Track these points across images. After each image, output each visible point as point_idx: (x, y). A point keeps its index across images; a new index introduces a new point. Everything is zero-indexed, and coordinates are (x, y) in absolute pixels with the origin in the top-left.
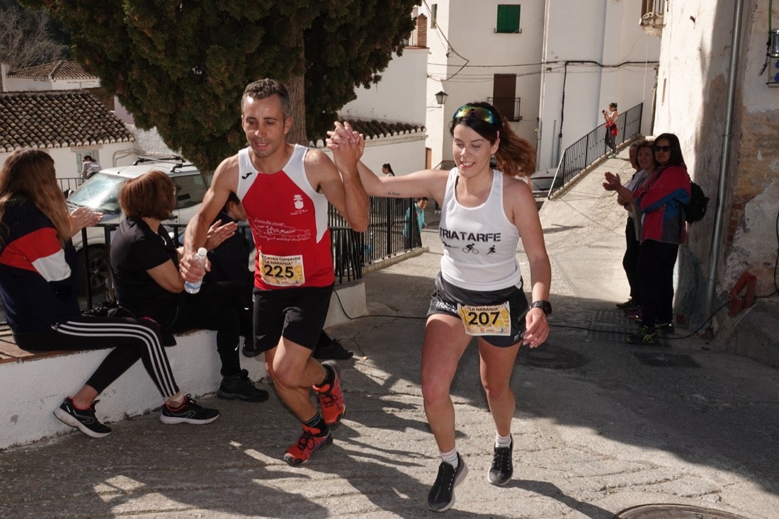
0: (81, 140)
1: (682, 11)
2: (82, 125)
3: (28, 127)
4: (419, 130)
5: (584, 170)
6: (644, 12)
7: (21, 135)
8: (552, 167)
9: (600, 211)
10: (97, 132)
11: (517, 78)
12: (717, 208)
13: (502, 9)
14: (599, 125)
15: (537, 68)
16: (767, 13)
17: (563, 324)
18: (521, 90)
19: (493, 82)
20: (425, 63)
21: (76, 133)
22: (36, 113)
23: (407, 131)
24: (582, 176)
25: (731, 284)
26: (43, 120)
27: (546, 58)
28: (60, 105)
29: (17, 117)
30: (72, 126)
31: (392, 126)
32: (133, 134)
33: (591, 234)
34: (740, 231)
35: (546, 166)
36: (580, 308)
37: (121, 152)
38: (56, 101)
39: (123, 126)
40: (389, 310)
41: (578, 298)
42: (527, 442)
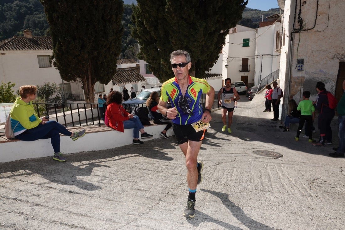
1: (284, 50)
2: (133, 77)
3: (121, 79)
4: (220, 75)
6: (276, 49)
7: (119, 81)
8: (259, 85)
10: (137, 79)
11: (249, 60)
13: (244, 40)
14: (272, 72)
15: (254, 57)
16: (296, 55)
18: (250, 62)
19: (242, 61)
20: (222, 57)
21: (132, 80)
22: (122, 75)
23: (217, 76)
26: (124, 76)
27: (257, 54)
28: (128, 72)
29: (118, 76)
30: (131, 78)
31: (213, 75)
35: (257, 85)
39: (143, 77)
40: (214, 121)
41: (259, 118)
42: (241, 142)
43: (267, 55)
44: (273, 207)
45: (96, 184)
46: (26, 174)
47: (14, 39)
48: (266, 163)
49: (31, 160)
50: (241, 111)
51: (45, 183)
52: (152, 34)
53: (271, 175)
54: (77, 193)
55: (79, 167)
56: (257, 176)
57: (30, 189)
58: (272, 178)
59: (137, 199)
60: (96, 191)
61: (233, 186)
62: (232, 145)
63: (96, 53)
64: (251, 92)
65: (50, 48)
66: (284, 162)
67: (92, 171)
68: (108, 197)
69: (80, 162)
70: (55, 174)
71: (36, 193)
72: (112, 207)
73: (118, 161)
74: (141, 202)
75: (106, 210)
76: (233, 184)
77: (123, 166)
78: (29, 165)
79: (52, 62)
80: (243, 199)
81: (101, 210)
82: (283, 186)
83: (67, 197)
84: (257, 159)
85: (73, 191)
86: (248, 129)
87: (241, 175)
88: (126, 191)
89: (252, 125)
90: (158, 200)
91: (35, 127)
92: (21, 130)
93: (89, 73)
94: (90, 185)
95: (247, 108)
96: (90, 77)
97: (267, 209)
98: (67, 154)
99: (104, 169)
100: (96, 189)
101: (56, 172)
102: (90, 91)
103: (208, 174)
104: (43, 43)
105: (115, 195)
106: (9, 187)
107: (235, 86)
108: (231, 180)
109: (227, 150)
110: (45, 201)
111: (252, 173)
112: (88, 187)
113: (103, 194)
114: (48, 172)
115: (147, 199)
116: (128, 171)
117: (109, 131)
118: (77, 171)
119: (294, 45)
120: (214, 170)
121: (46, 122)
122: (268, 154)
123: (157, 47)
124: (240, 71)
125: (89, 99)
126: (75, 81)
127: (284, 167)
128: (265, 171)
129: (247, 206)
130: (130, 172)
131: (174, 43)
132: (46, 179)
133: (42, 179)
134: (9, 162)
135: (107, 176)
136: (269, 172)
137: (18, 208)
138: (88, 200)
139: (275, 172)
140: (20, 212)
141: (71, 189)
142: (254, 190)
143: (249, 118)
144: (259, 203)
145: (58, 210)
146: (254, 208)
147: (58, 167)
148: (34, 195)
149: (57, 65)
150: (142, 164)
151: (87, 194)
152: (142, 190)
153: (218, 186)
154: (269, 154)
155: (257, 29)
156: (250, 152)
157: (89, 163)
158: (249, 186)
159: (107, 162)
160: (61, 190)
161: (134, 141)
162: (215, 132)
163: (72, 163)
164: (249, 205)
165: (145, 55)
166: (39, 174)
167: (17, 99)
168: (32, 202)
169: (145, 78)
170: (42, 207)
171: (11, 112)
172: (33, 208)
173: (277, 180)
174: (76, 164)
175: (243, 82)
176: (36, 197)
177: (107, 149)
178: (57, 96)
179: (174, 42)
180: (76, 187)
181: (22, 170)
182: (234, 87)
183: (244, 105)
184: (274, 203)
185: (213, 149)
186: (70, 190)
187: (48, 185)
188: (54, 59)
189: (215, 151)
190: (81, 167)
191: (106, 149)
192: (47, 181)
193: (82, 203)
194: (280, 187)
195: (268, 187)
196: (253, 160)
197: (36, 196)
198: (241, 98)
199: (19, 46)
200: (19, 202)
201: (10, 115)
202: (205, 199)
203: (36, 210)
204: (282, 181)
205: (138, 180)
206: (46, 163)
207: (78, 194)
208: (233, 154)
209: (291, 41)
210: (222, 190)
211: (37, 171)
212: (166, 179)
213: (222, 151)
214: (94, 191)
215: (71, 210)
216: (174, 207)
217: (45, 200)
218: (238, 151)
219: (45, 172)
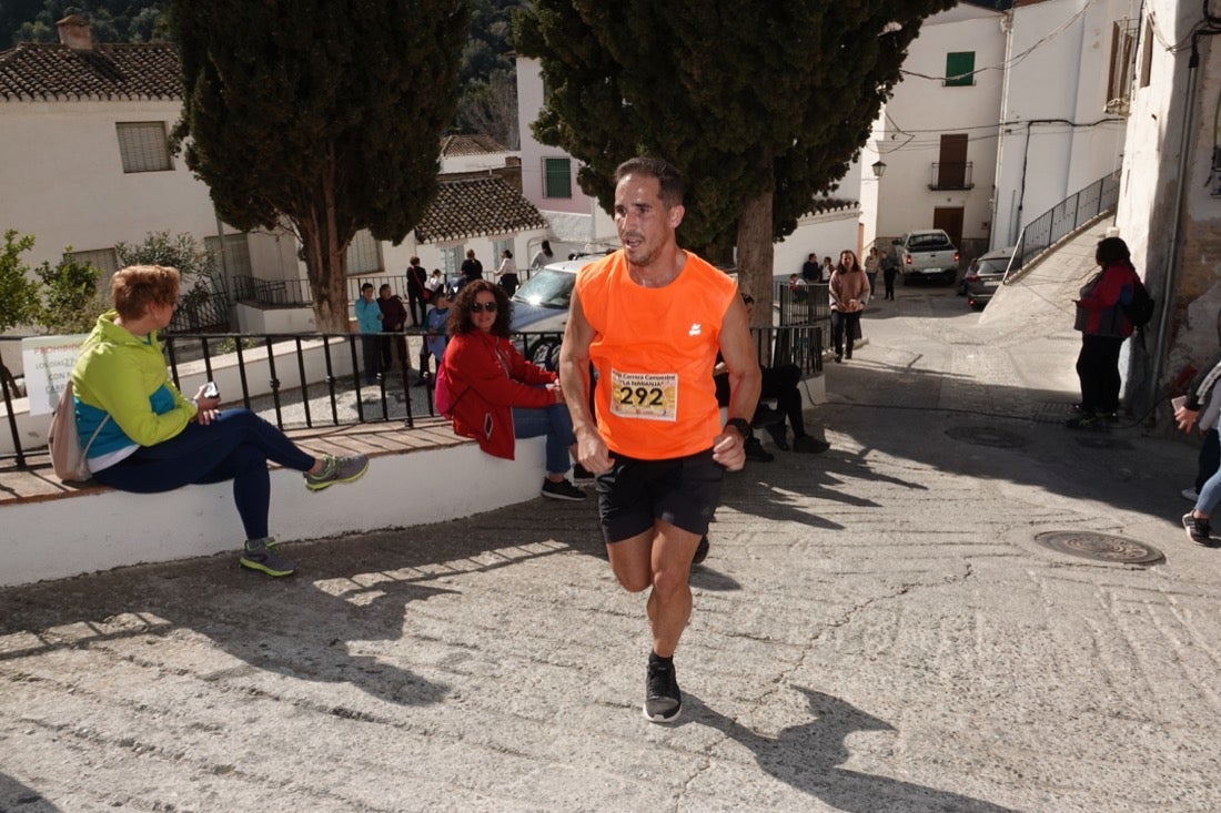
0: (498, 228)
1: (1147, 104)
2: (498, 213)
3: (448, 217)
4: (852, 206)
5: (1048, 248)
6: (1110, 97)
7: (442, 225)
8: (1009, 245)
9: (1065, 297)
10: (512, 219)
11: (969, 143)
12: (1163, 307)
13: (951, 57)
14: (1067, 196)
16: (1212, 130)
17: (1010, 413)
18: (973, 152)
19: (939, 149)
21: (493, 221)
22: (454, 202)
23: (839, 208)
24: (1045, 257)
25: (1173, 377)
26: (461, 208)
27: (1005, 118)
28: (475, 192)
29: (437, 206)
30: (489, 213)
32: (547, 221)
33: (1052, 324)
34: (1184, 328)
35: (1001, 246)
36: (1028, 400)
37: (536, 239)
38: (471, 189)
39: (537, 212)
40: (844, 399)
41: (1028, 390)
42: (973, 494)
43: (1050, 121)
44: (1184, 794)
45: (432, 675)
46: (149, 632)
47: (20, 54)
48: (1102, 590)
49: (155, 570)
50: (948, 356)
51: (230, 674)
52: (600, 40)
53: (1136, 645)
54: (368, 718)
55: (350, 600)
56: (1079, 647)
57: (180, 697)
58: (1146, 657)
59: (614, 749)
60: (442, 708)
61: (993, 694)
62: (943, 505)
63: (356, 117)
64: (979, 274)
65: (165, 92)
66: (1176, 586)
67: (403, 620)
68: (496, 736)
69: (350, 578)
70: (262, 633)
71: (204, 716)
72: (521, 780)
73: (496, 572)
74: (632, 761)
75: (501, 796)
76: (990, 683)
77: (523, 597)
78: (151, 590)
79: (179, 150)
80: (1049, 753)
81: (479, 798)
82: (1200, 696)
83: (334, 734)
84: (1061, 572)
85: (348, 707)
86: (996, 438)
87: (1014, 643)
88: (562, 707)
89: (1009, 417)
90: (698, 752)
91: (173, 435)
92: (120, 448)
93: (330, 200)
94: (410, 682)
95: (968, 344)
96: (331, 212)
97: (1164, 800)
98: (291, 542)
99: (450, 612)
100: (440, 701)
101: (265, 623)
102: (332, 269)
103: (872, 635)
104: (137, 69)
105: (519, 726)
106: (93, 690)
107: (911, 251)
108: (975, 663)
109: (925, 528)
110: (250, 753)
111: (1053, 632)
112: (406, 689)
113: (469, 721)
114: (232, 623)
115: (652, 746)
116: (551, 621)
117: (451, 446)
118: (349, 618)
119: (1203, 87)
120: (894, 619)
121: (215, 414)
122: (1099, 547)
123: (623, 92)
124: (932, 188)
125: (326, 303)
126: (270, 226)
127: (1182, 610)
128: (1107, 626)
129: (1073, 788)
130: (557, 623)
131: (696, 77)
132: (229, 652)
133: (218, 653)
134: (74, 578)
135: (471, 643)
136: (1125, 629)
137: (146, 785)
138: (417, 752)
139: (1148, 630)
140: (157, 804)
141: (343, 701)
142: (1083, 712)
143: (988, 388)
144: (1121, 774)
145: (307, 793)
146: (1104, 796)
147: (266, 601)
148: (198, 726)
149: (200, 164)
150: (599, 588)
151: (410, 721)
152: (623, 706)
153: (929, 692)
154: (1104, 550)
155: (1010, 11)
156: (1022, 536)
157: (385, 582)
158: (1058, 693)
159: (455, 578)
160: (303, 706)
161: (548, 485)
162: (862, 448)
163: (317, 583)
164: (1080, 780)
165: (569, 127)
166: (198, 631)
167: (102, 322)
168: (196, 757)
169: (545, 213)
170: (242, 783)
171: (75, 372)
172: (206, 784)
173: (1168, 669)
174: (334, 587)
175: (941, 235)
176: (207, 734)
177: (444, 522)
178: (197, 286)
179: (695, 72)
180: (358, 690)
181: (129, 612)
182: (906, 252)
183: (952, 330)
184: (1184, 775)
185: (867, 525)
186: (339, 704)
187: (245, 682)
188: (189, 140)
189: (878, 535)
190: (360, 600)
191: (439, 520)
192: (239, 663)
193: (396, 762)
194: (1190, 698)
195: (1139, 698)
196: (1045, 573)
197: (207, 729)
198: (936, 300)
199: (45, 85)
200: (147, 755)
201: (74, 388)
202: (891, 753)
203: (221, 793)
204: (1191, 671)
205: (596, 659)
206: (218, 583)
207: (371, 720)
208: (952, 547)
209: (1190, 67)
210: (951, 711)
211: (190, 620)
212: (709, 656)
213: (908, 532)
214: (434, 711)
215: (361, 796)
216: (771, 785)
217: (247, 750)
218: (973, 533)
219: (222, 622)
